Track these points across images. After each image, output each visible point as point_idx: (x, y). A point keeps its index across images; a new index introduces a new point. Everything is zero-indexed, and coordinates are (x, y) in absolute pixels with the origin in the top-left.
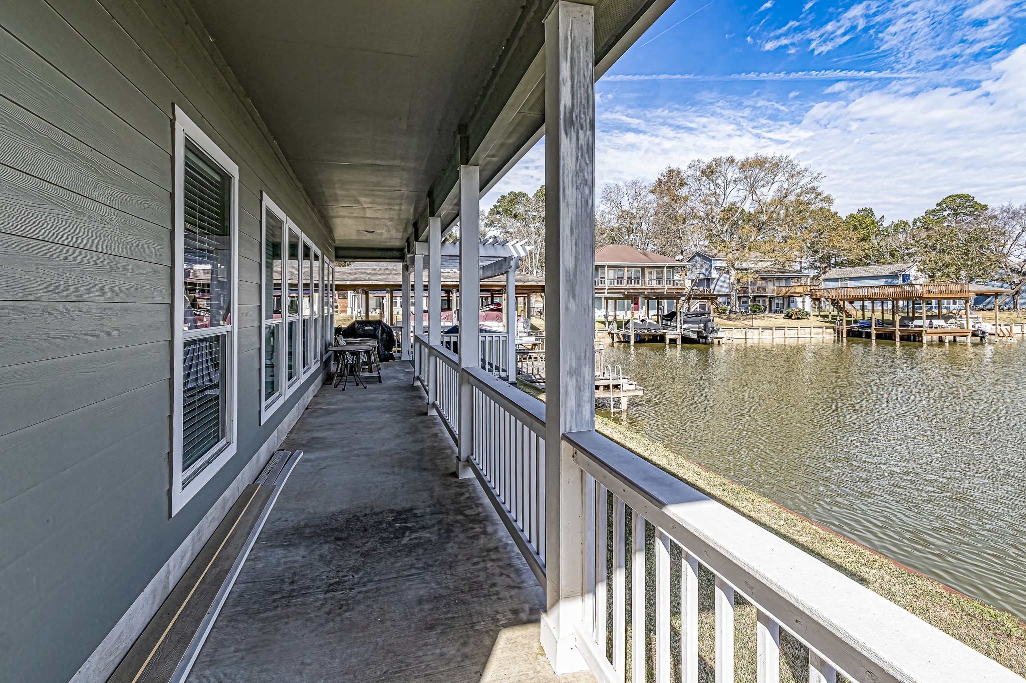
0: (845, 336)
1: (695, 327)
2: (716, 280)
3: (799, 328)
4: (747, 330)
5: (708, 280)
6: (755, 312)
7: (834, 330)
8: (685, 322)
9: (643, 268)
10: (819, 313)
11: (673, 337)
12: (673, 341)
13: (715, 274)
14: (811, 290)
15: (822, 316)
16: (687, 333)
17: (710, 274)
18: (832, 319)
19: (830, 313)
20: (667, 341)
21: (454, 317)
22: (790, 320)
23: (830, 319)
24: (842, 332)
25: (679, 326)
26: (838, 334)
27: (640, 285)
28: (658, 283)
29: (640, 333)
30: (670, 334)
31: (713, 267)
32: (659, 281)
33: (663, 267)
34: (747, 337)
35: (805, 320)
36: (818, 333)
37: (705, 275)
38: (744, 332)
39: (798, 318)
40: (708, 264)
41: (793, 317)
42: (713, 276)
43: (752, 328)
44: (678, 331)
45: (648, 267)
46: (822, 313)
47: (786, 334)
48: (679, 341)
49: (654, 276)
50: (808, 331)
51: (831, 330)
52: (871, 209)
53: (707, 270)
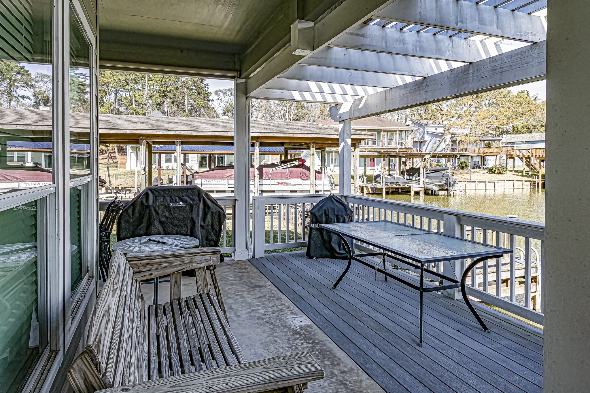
0: (540, 187)
1: (437, 181)
2: (427, 142)
3: (506, 181)
4: (466, 183)
5: (421, 142)
6: (463, 167)
7: (531, 183)
8: (427, 177)
9: (379, 132)
10: (513, 169)
11: (417, 190)
12: (417, 193)
13: (427, 138)
14: (508, 150)
15: (515, 171)
16: (429, 186)
17: (423, 137)
18: (526, 174)
19: (524, 169)
20: (412, 193)
21: (256, 174)
22: (493, 175)
23: (524, 174)
24: (538, 184)
25: (422, 180)
26: (534, 186)
27: (376, 145)
28: (391, 143)
29: (390, 186)
30: (415, 187)
31: (426, 132)
32: (391, 142)
33: (395, 131)
34: (467, 189)
35: (504, 175)
36: (519, 185)
37: (419, 138)
38: (464, 185)
39: (500, 173)
40: (421, 130)
41: (496, 172)
42: (425, 140)
43: (471, 181)
44: (422, 185)
45: (384, 131)
46: (515, 169)
47: (487, 186)
48: (422, 193)
49: (387, 138)
50: (512, 183)
51: (528, 183)
52: (528, 91)
53: (420, 135)
